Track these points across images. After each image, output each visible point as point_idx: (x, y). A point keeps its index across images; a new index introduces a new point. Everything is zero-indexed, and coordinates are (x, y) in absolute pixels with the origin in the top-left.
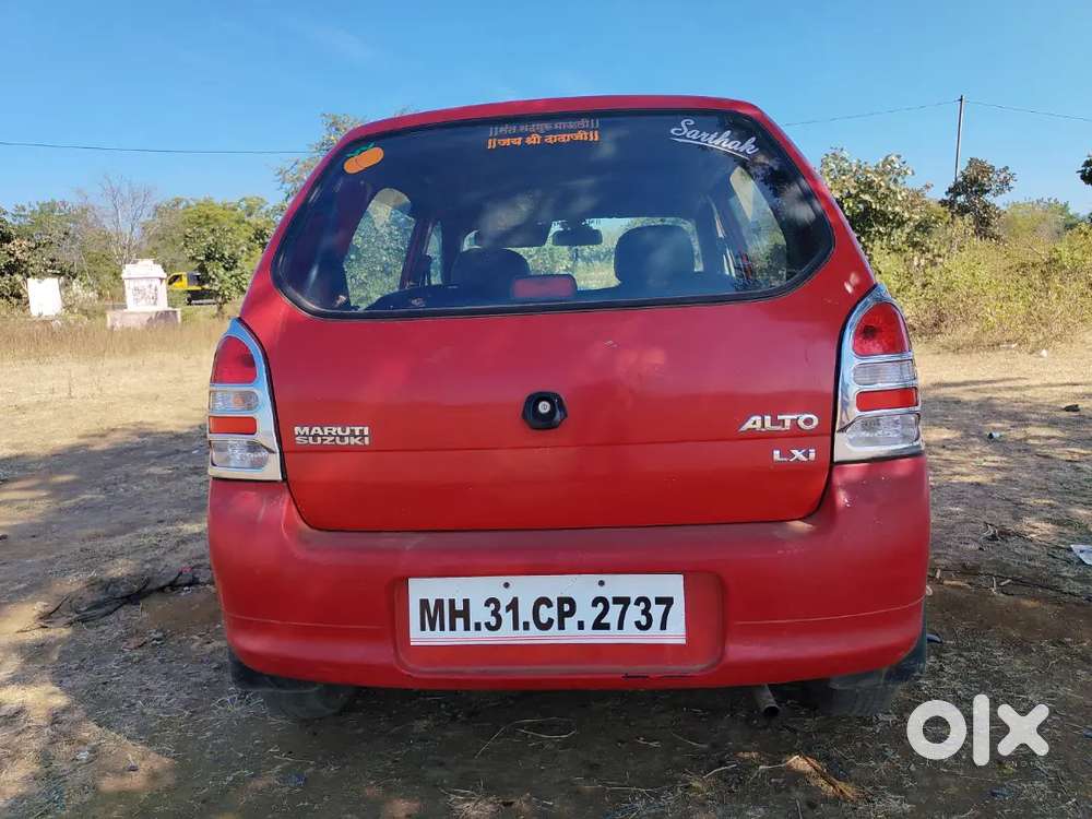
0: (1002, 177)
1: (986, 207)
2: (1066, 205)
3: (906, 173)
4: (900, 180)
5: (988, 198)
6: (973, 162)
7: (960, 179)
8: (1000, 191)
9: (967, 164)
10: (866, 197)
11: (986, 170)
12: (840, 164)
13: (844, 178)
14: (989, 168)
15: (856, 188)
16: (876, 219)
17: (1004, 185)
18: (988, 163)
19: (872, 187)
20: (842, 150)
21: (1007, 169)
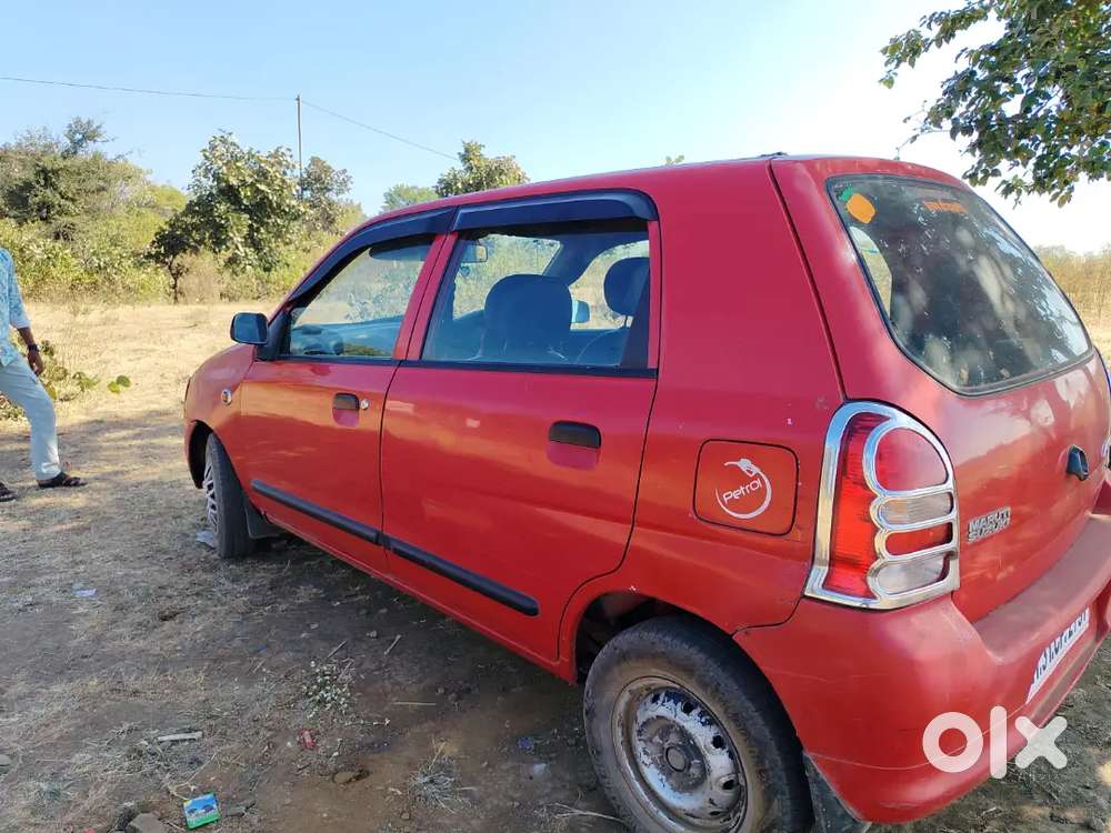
0: (342, 177)
1: (330, 204)
3: (294, 166)
4: (288, 172)
5: (332, 196)
6: (315, 161)
7: (305, 176)
8: (340, 191)
9: (309, 162)
10: (263, 187)
11: (327, 170)
12: (231, 150)
13: (239, 164)
14: (330, 168)
15: (251, 176)
16: (273, 210)
17: (344, 185)
18: (328, 163)
19: (267, 178)
20: (230, 134)
21: (345, 171)
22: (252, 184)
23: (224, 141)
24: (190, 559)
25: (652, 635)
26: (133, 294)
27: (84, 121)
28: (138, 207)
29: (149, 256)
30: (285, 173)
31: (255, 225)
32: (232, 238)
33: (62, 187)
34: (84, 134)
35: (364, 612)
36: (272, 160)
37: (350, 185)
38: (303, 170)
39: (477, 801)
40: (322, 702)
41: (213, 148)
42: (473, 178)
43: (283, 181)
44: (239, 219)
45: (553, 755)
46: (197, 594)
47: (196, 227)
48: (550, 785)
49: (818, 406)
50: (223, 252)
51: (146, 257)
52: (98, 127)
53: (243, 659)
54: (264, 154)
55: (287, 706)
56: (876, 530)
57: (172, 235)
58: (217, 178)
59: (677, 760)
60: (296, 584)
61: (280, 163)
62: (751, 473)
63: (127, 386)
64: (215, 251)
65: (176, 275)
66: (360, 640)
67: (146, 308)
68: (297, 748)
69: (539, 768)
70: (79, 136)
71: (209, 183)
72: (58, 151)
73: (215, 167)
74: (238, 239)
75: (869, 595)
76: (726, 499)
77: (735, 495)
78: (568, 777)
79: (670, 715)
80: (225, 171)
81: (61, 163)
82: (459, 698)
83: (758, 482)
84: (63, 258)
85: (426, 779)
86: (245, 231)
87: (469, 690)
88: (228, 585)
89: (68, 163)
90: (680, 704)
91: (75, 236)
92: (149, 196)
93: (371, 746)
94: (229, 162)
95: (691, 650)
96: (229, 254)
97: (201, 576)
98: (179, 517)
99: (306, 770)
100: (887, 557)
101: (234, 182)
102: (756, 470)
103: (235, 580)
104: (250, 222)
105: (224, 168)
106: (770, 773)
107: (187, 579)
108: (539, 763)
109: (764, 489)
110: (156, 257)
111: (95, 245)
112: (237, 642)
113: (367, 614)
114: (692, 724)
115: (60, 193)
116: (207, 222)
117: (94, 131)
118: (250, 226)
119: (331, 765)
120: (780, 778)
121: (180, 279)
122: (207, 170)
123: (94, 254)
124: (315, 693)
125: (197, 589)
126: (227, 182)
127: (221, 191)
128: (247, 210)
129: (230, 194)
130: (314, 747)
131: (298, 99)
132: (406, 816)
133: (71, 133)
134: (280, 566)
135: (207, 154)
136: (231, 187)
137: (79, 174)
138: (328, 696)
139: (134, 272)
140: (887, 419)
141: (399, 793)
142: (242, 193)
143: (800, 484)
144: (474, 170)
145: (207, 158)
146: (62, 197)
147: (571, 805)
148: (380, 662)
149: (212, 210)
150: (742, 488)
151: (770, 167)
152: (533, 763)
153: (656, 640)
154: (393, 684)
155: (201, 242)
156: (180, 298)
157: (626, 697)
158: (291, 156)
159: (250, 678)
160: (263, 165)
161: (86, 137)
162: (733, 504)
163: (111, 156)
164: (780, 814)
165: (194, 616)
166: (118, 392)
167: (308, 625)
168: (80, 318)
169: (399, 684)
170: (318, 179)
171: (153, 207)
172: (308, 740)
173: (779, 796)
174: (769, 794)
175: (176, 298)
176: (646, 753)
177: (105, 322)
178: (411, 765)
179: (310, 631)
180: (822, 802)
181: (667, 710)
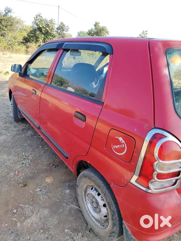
0: (67, 28)
1: (64, 34)
2: (72, 35)
3: (55, 24)
4: (54, 25)
5: (64, 32)
6: (62, 23)
7: (59, 26)
8: (66, 31)
9: (60, 23)
10: (47, 28)
11: (64, 25)
12: (41, 18)
13: (42, 22)
14: (65, 25)
15: (45, 25)
16: (49, 34)
17: (67, 30)
18: (64, 24)
19: (48, 26)
20: (41, 14)
21: (68, 26)
22: (45, 27)
23: (39, 16)
24: (7, 120)
25: (93, 174)
26: (17, 51)
27: (8, 8)
28: (22, 30)
29: (21, 42)
30: (53, 25)
31: (45, 38)
32: (40, 40)
33: (3, 23)
34: (8, 11)
35: (41, 140)
36: (50, 22)
37: (69, 30)
38: (59, 25)
39: (49, 198)
40: (23, 163)
41: (37, 17)
42: (96, 31)
43: (52, 27)
44: (42, 36)
45: (72, 188)
46: (5, 130)
47: (32, 37)
48: (69, 196)
49: (145, 127)
50: (38, 43)
51: (21, 43)
52: (11, 9)
53: (10, 148)
54: (48, 20)
55: (15, 163)
56: (154, 171)
57: (26, 38)
58: (37, 25)
59: (95, 205)
60: (28, 130)
61: (52, 23)
62: (122, 142)
63: (8, 74)
64: (36, 43)
65: (27, 48)
66: (37, 148)
67: (19, 55)
68: (14, 175)
69: (68, 191)
70: (7, 11)
71: (35, 26)
72: (2, 15)
73: (37, 22)
74: (41, 41)
75: (148, 188)
76: (114, 147)
77: (117, 147)
78: (74, 195)
79: (94, 195)
80: (39, 24)
81: (3, 18)
82: (55, 167)
83: (123, 146)
84: (2, 41)
85: (40, 190)
86: (43, 39)
87: (58, 165)
88: (13, 128)
89: (5, 18)
90: (97, 192)
91: (6, 36)
92: (25, 28)
93: (30, 177)
94: (40, 21)
95: (101, 182)
96: (39, 44)
97: (8, 125)
98: (8, 109)
99: (14, 181)
100: (156, 179)
101: (41, 26)
102: (123, 142)
103: (15, 127)
104: (44, 37)
105: (39, 22)
106: (115, 220)
107: (5, 125)
108: (68, 190)
109: (124, 148)
110: (23, 43)
111: (9, 39)
112: (10, 144)
113: (41, 141)
114: (99, 199)
115: (2, 25)
116: (34, 36)
117: (11, 10)
118: (44, 38)
119: (20, 181)
120: (117, 222)
121: (28, 49)
122: (35, 23)
123: (9, 41)
124: (22, 161)
125: (5, 128)
126: (39, 26)
127: (38, 28)
128: (44, 34)
129: (40, 29)
130: (17, 175)
131: (59, 6)
132: (31, 199)
133: (5, 11)
134: (26, 125)
135: (35, 18)
136: (40, 28)
137: (7, 21)
138: (25, 162)
139: (18, 46)
140: (166, 137)
141: (32, 192)
142: (43, 29)
143: (135, 150)
144: (97, 29)
145: (35, 20)
146: (3, 26)
147: (72, 203)
148: (40, 155)
149: (35, 33)
150: (119, 146)
151: (149, 42)
152: (67, 189)
153: (93, 176)
154: (41, 161)
155: (32, 40)
156: (28, 53)
157: (85, 186)
158: (55, 21)
159: (9, 154)
160: (48, 23)
161: (9, 12)
162: (115, 149)
163: (14, 17)
164: (116, 231)
165: (3, 135)
166: (6, 75)
167: (27, 142)
168: (5, 56)
169: (42, 161)
170: (62, 28)
171: (26, 30)
172: (17, 173)
173: (116, 226)
174: (114, 225)
175: (27, 53)
176: (88, 200)
177: (9, 57)
178: (37, 185)
179: (27, 143)
180: (126, 234)
181: (94, 193)
